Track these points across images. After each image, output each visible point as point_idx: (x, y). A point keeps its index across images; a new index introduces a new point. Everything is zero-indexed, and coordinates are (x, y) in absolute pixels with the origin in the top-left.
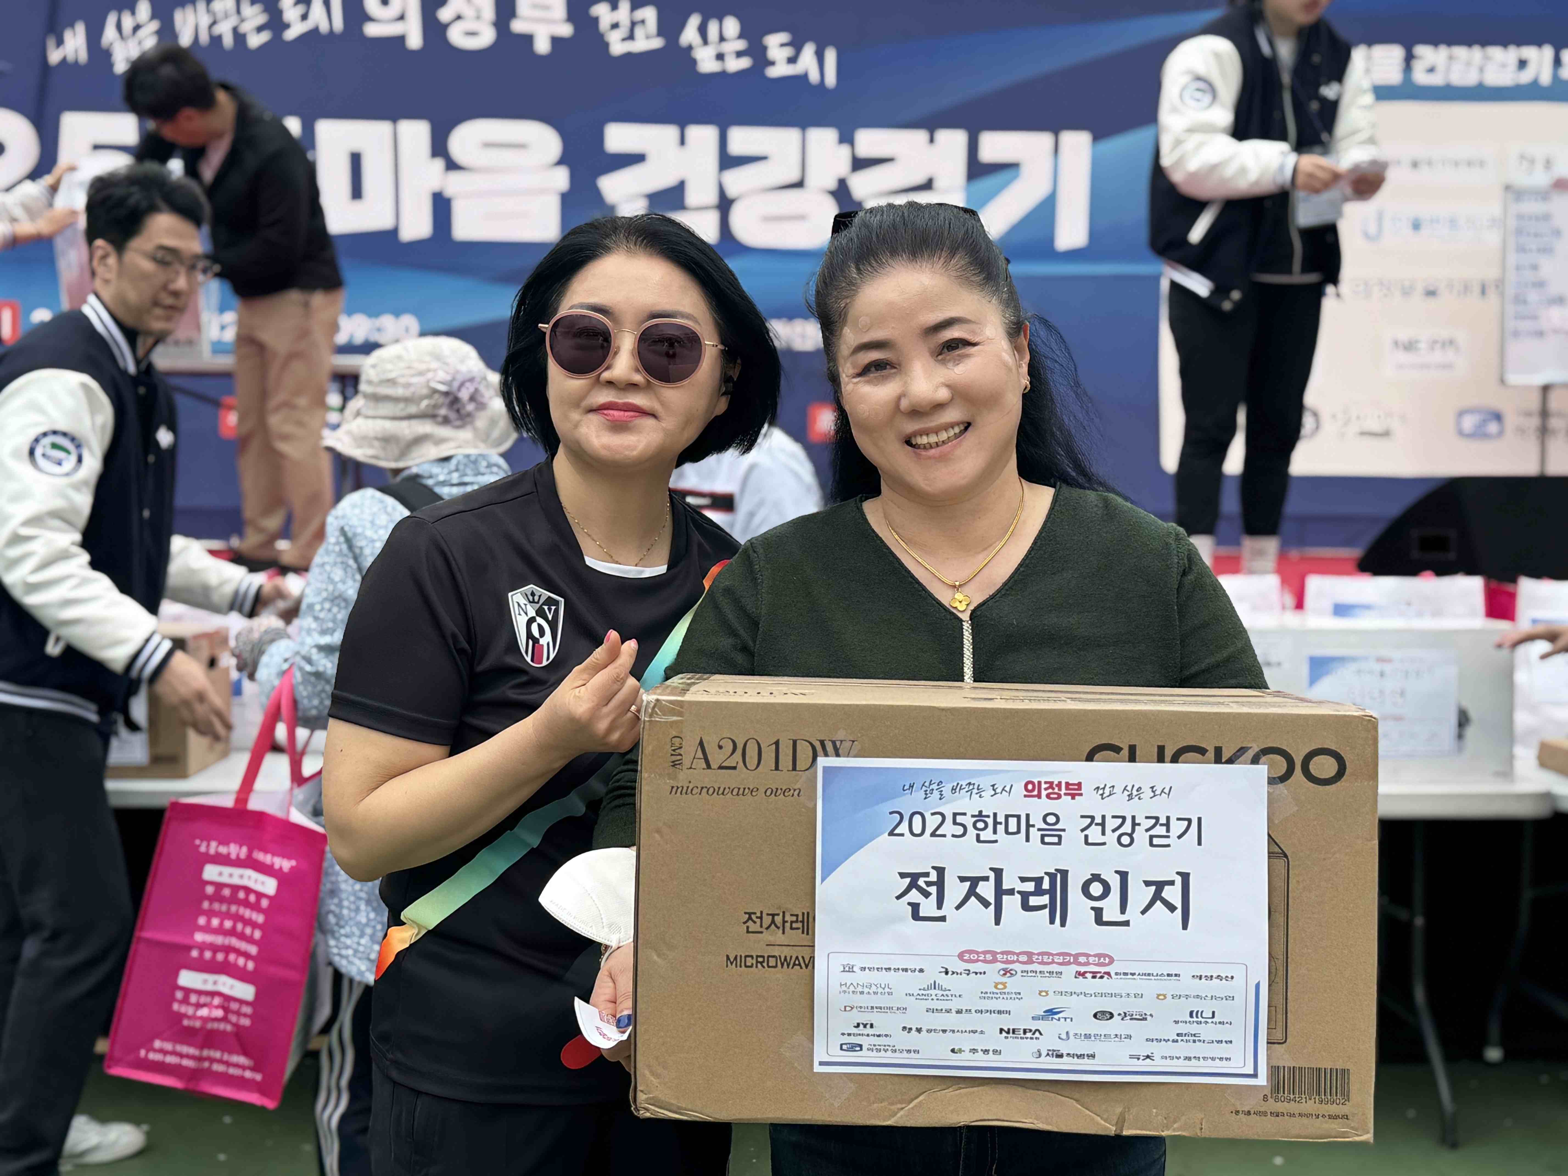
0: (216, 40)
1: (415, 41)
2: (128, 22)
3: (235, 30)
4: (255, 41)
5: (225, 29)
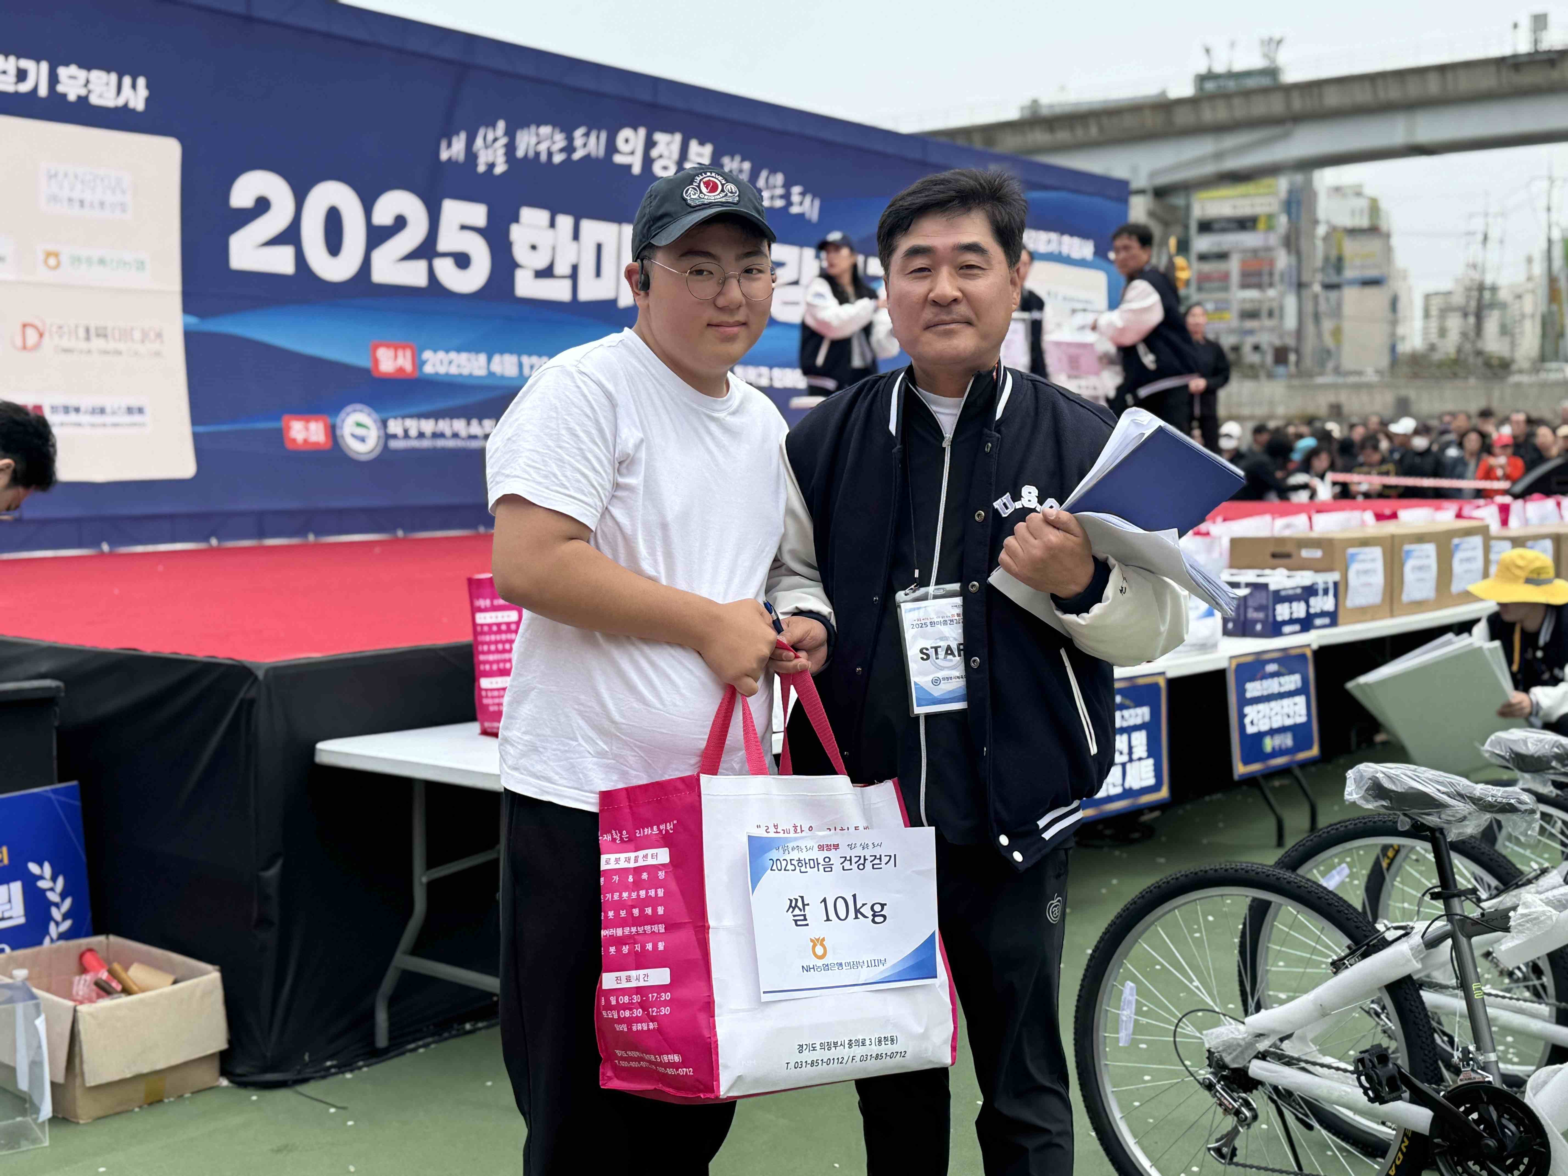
0: (537, 154)
1: (637, 169)
2: (490, 136)
3: (549, 149)
4: (558, 159)
5: (543, 148)
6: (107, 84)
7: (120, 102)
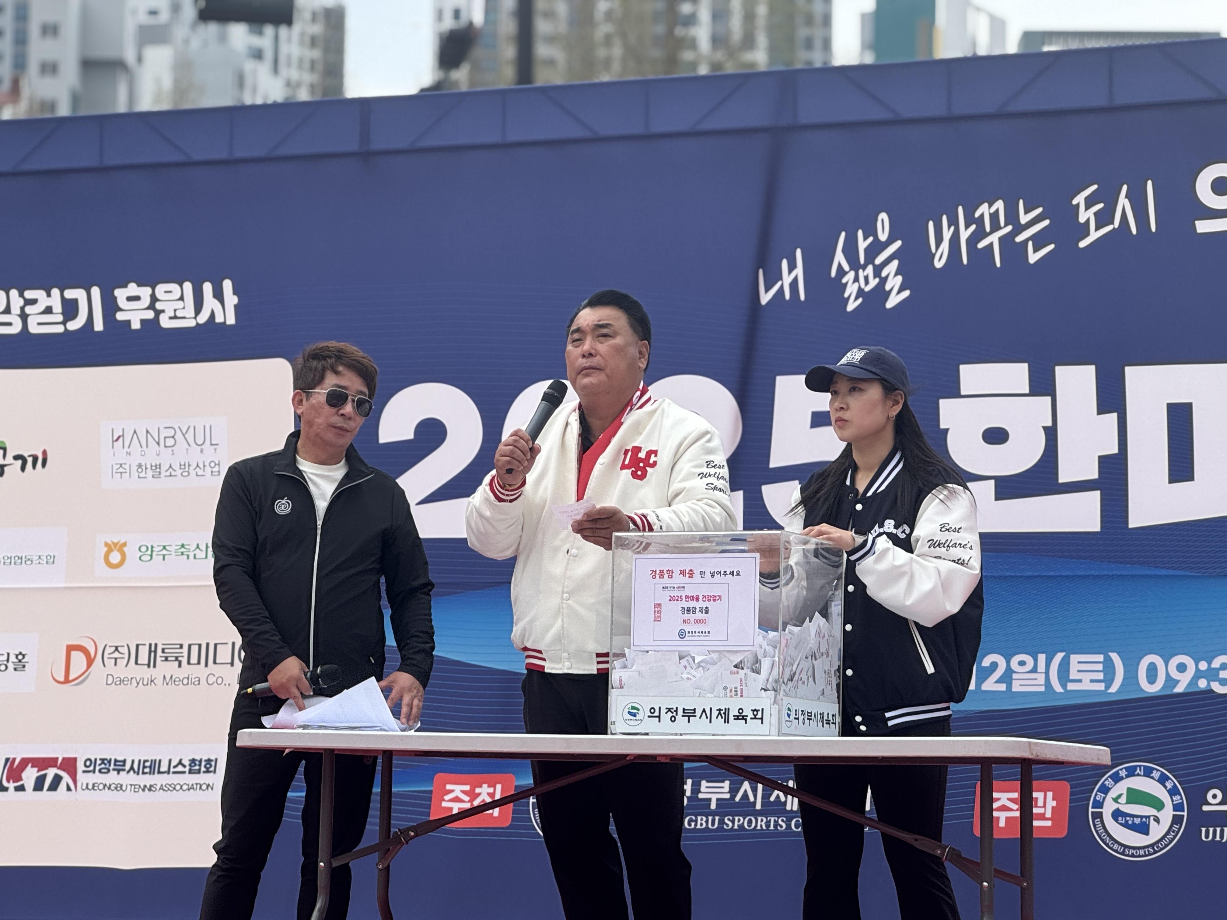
2: (865, 246)
4: (1037, 255)
5: (993, 242)
6: (182, 298)
7: (203, 318)
